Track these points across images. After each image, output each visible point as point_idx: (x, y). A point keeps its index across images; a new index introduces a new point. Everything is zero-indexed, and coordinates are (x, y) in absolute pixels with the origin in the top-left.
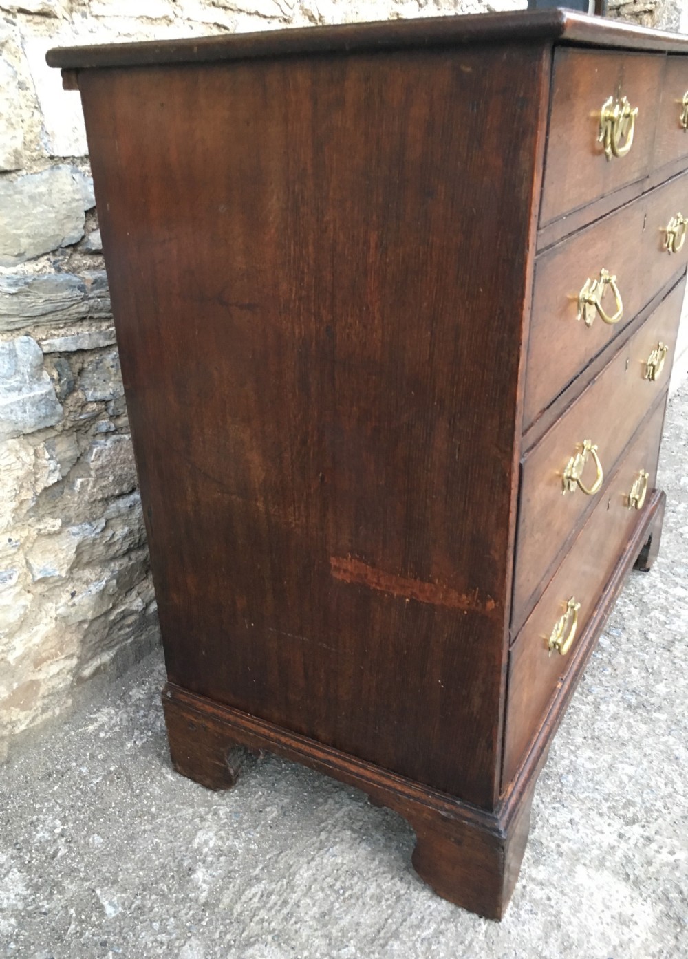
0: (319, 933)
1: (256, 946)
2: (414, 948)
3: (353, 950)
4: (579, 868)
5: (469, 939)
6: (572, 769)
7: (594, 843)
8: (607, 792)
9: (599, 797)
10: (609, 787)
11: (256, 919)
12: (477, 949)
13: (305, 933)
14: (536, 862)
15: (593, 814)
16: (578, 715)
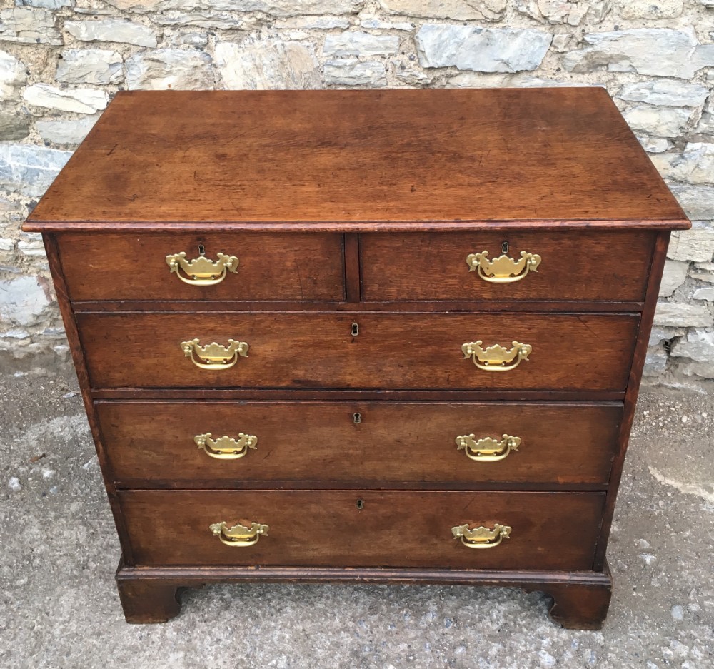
0: (100, 549)
1: (85, 529)
2: (102, 590)
3: (94, 566)
4: (182, 654)
5: (115, 613)
6: (267, 630)
7: (205, 657)
8: (256, 655)
9: (248, 651)
10: (260, 655)
11: (101, 521)
12: (109, 619)
13: (98, 543)
14: (178, 630)
15: (232, 651)
16: (325, 620)
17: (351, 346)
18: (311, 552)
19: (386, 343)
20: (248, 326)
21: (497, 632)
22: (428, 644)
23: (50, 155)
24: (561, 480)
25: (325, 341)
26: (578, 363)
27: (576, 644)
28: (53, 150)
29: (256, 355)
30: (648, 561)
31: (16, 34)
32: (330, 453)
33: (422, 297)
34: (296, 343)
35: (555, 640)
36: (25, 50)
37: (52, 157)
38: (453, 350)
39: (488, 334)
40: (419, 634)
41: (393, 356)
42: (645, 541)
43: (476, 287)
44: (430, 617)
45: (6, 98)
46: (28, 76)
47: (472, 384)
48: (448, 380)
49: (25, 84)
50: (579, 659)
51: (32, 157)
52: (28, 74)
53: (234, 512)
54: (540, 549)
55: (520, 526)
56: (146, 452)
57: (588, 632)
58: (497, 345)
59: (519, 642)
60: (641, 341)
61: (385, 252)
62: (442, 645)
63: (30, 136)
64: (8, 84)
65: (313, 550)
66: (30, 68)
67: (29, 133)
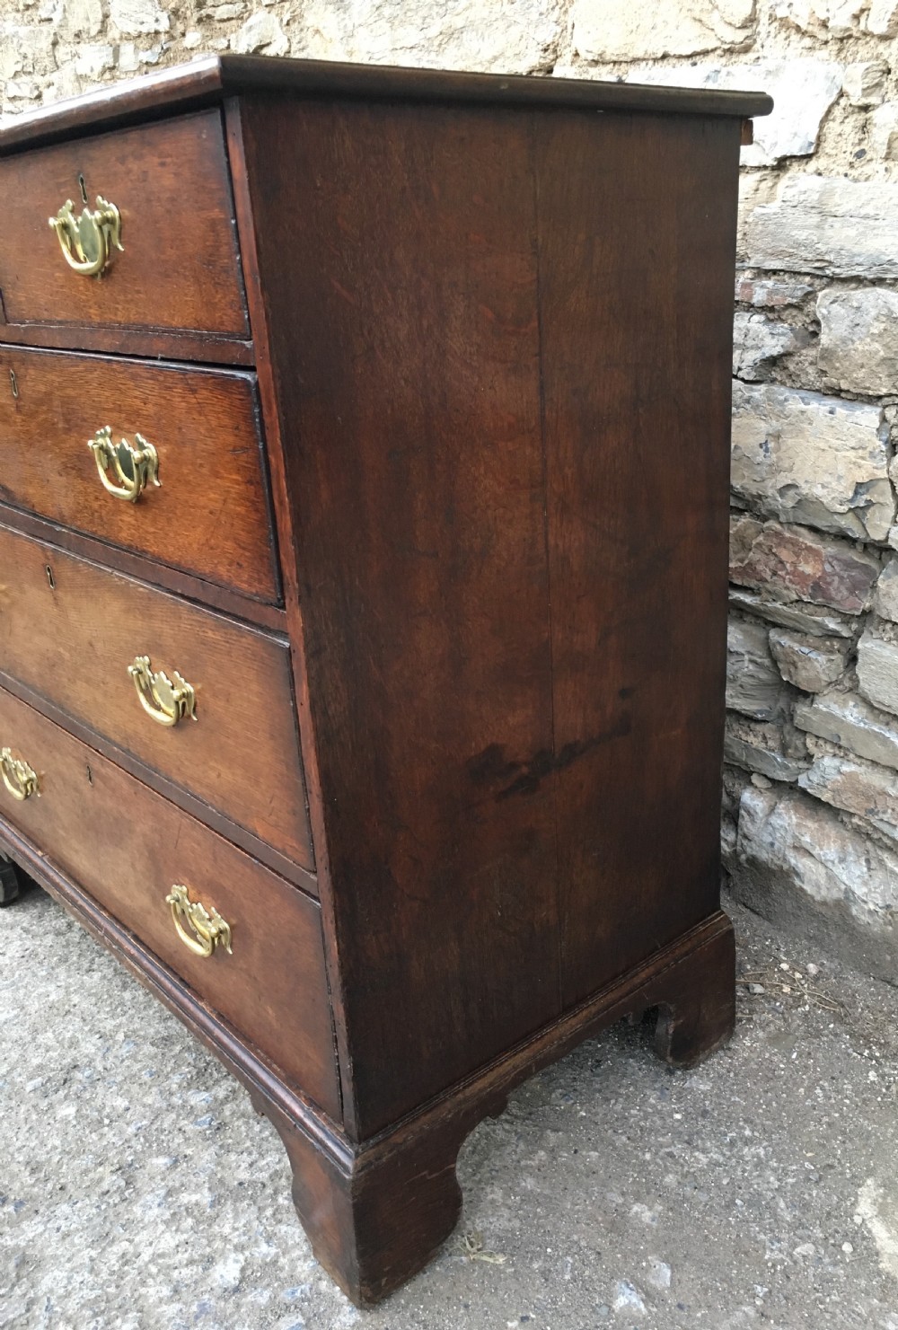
21: (236, 1183)
27: (298, 1294)
30: (620, 1302)
35: (283, 1261)
40: (157, 1105)
42: (669, 1273)
44: (198, 1099)
50: (271, 1317)
57: (345, 1298)
59: (236, 1217)
62: (158, 1139)
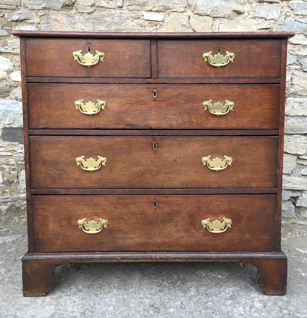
2: (11, 287)
6: (102, 298)
7: (67, 307)
9: (92, 305)
10: (98, 307)
12: (13, 296)
14: (52, 299)
15: (82, 306)
16: (135, 295)
17: (153, 103)
18: (129, 240)
19: (169, 101)
20: (106, 92)
22: (192, 302)
23: (17, 104)
24: (254, 185)
25: (141, 100)
26: (256, 112)
27: (273, 300)
28: (18, 102)
29: (109, 109)
30: (303, 275)
31: (12, 49)
32: (141, 168)
33: (184, 76)
34: (128, 102)
35: (262, 299)
36: (15, 57)
37: (18, 105)
38: (199, 105)
39: (214, 96)
40: (187, 299)
41: (172, 110)
42: (300, 269)
43: (208, 71)
44: (192, 293)
45: (3, 77)
46: (14, 68)
47: (209, 125)
48: (197, 123)
49: (12, 71)
50: (276, 305)
51: (9, 105)
52: (14, 67)
53: (91, 211)
54: (247, 235)
55: (236, 219)
56: (51, 168)
57: (279, 296)
58: (219, 102)
60: (282, 100)
61: (168, 51)
62: (200, 302)
63: (9, 96)
64: (5, 71)
65: (131, 238)
66: (16, 64)
67: (9, 95)
